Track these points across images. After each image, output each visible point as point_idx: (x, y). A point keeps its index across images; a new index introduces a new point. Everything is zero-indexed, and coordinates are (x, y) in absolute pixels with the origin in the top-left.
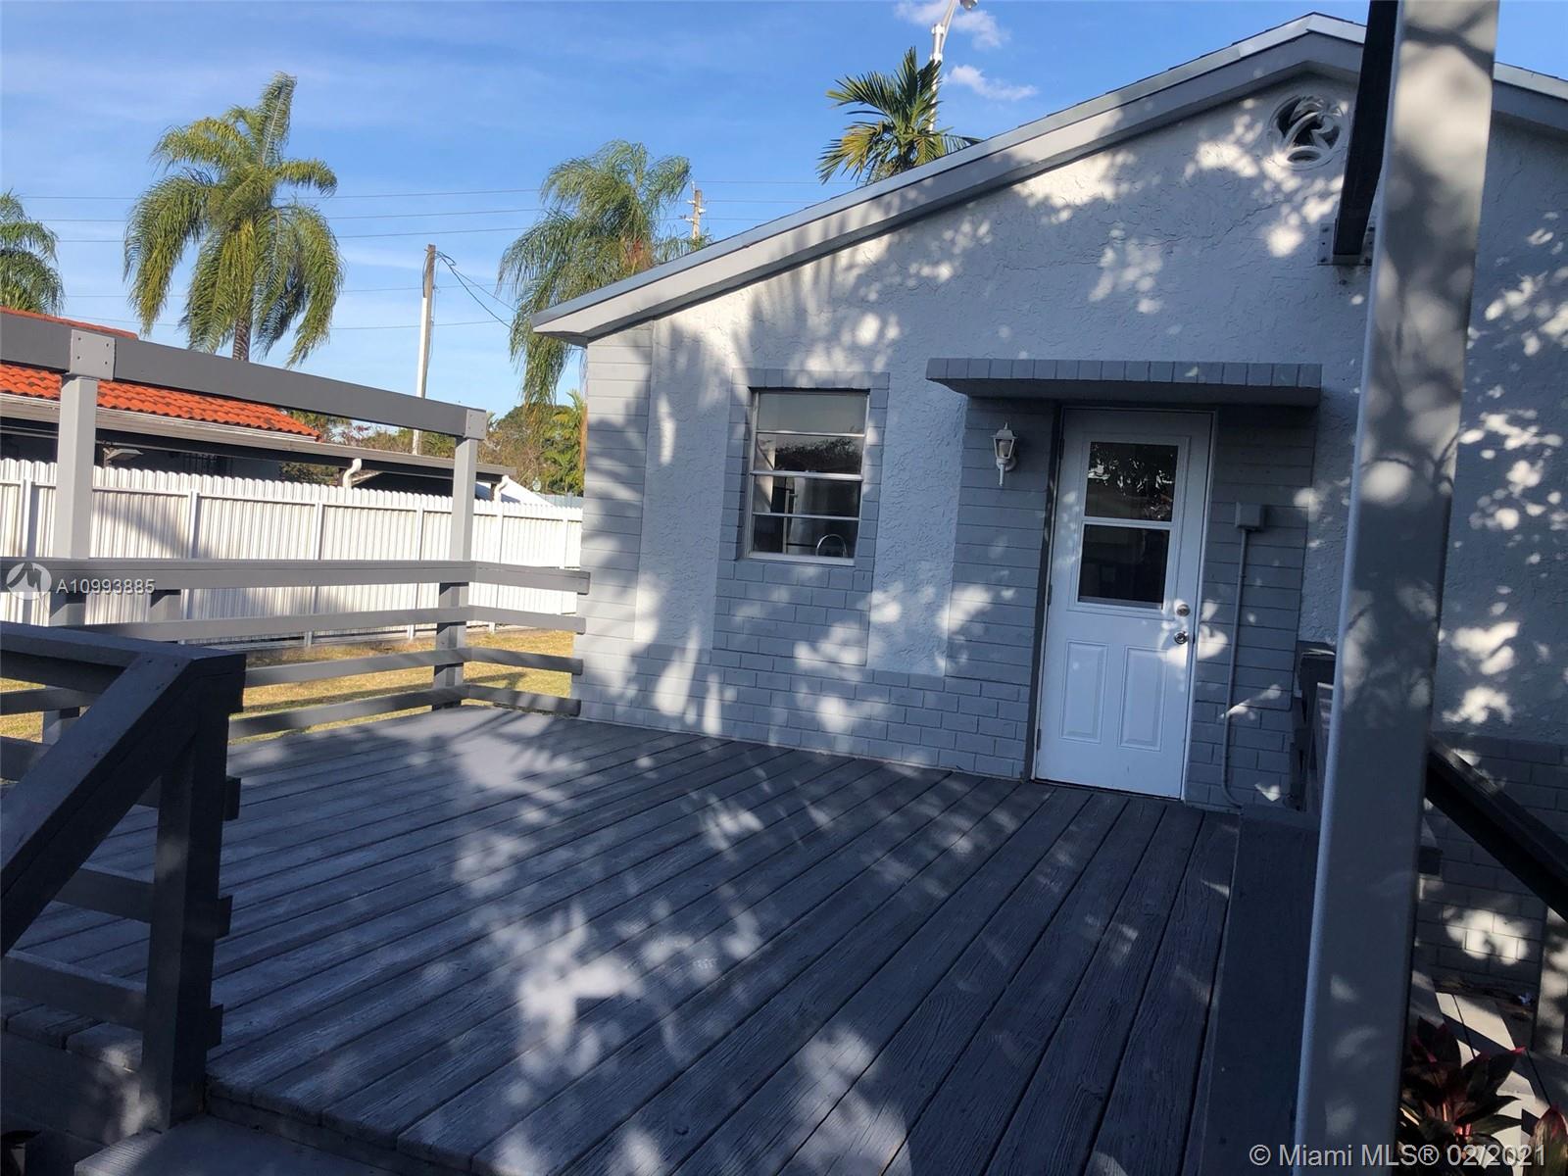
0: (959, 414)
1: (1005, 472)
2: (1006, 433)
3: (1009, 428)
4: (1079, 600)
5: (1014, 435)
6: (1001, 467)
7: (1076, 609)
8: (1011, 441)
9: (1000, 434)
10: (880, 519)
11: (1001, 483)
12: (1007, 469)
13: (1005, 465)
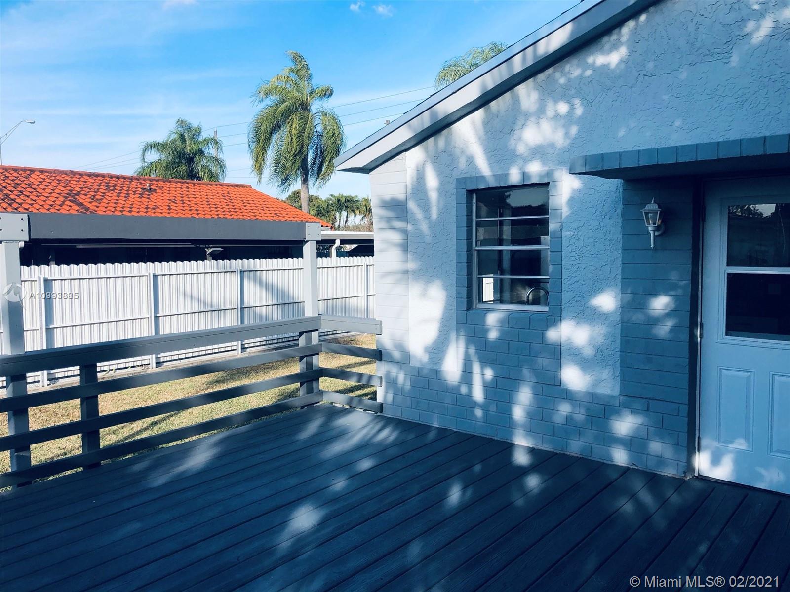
0: (617, 194)
1: (655, 237)
2: (652, 207)
3: (655, 202)
4: (727, 335)
5: (659, 208)
6: (652, 233)
7: (723, 341)
8: (657, 212)
9: (648, 207)
10: (564, 277)
11: (652, 246)
12: (656, 234)
13: (654, 231)
